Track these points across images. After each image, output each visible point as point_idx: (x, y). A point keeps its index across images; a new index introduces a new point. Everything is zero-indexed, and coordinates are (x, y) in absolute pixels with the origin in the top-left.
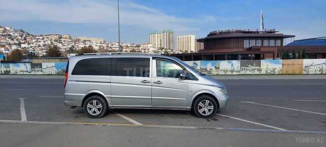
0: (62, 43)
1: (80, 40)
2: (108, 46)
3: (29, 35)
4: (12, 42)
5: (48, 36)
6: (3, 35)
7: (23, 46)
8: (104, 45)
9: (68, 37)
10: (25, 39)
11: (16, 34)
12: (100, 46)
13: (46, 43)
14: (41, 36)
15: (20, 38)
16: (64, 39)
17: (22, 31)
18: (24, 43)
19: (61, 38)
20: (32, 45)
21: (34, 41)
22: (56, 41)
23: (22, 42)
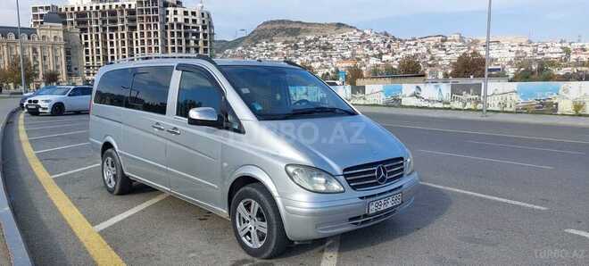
0: (445, 50)
1: (478, 41)
2: (535, 51)
3: (395, 39)
4: (370, 53)
5: (424, 40)
6: (360, 43)
7: (385, 58)
8: (527, 50)
9: (457, 37)
10: (389, 46)
11: (378, 40)
12: (518, 52)
13: (420, 52)
14: (414, 39)
15: (382, 45)
16: (449, 43)
17: (386, 34)
18: (387, 54)
19: (446, 40)
20: (397, 56)
21: (401, 49)
22: (436, 47)
23: (383, 51)
